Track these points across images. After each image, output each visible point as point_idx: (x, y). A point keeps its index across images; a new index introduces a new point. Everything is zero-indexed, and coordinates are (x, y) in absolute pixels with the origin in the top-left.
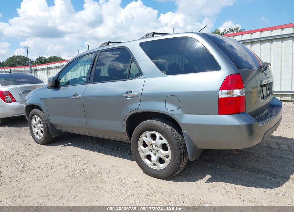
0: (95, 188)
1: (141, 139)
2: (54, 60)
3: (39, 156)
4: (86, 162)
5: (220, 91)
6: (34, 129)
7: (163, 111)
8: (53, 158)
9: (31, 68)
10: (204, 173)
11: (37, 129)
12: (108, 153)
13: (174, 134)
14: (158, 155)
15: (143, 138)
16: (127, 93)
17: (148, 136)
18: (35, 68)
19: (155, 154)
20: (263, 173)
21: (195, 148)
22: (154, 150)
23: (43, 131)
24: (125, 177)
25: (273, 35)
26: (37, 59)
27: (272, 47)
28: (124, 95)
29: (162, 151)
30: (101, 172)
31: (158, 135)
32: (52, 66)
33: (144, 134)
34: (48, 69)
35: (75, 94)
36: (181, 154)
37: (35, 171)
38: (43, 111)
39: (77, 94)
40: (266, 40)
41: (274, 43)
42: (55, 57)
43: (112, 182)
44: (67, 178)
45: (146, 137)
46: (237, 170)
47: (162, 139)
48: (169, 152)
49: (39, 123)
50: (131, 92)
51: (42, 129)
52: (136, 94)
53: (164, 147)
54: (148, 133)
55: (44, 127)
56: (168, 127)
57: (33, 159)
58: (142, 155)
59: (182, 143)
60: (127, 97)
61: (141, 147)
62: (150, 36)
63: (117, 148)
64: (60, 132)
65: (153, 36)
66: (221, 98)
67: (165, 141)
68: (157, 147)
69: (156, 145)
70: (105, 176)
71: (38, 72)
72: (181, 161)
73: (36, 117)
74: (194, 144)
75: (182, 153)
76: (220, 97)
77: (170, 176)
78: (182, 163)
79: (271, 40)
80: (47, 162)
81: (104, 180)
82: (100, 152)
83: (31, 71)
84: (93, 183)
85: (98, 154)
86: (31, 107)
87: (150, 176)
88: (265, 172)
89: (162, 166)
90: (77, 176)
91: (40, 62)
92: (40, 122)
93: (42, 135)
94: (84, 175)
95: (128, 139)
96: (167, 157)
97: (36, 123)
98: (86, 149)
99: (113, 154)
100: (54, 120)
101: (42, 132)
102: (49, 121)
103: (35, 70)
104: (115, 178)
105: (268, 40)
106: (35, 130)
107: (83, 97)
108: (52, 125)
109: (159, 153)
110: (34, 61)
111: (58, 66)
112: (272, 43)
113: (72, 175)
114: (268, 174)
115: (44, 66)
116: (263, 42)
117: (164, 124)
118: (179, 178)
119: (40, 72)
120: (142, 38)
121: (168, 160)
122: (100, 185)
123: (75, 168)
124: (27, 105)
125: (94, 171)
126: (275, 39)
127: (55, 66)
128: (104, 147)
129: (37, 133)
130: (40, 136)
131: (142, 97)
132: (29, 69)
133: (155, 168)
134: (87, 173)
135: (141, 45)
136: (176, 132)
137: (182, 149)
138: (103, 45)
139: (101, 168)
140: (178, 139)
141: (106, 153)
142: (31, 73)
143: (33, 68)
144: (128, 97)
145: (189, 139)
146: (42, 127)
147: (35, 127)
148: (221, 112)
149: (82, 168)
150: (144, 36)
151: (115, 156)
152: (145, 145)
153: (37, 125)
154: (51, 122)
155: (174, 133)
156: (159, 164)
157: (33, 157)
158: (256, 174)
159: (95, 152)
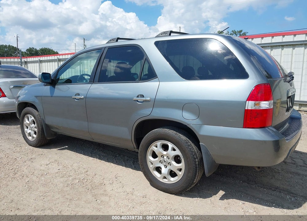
0: (98, 202)
1: (151, 149)
2: (46, 52)
3: (32, 160)
4: (86, 170)
5: (247, 102)
6: (26, 130)
7: (179, 119)
8: (48, 163)
9: (21, 60)
10: (218, 188)
11: (30, 129)
12: (109, 160)
13: (189, 146)
14: (169, 167)
15: (153, 148)
16: (138, 97)
17: (158, 146)
18: (26, 60)
19: (166, 167)
20: (281, 191)
21: (213, 163)
22: (165, 161)
23: (37, 132)
24: (131, 190)
25: (284, 41)
26: (27, 50)
27: (283, 54)
28: (134, 99)
29: (174, 163)
30: (103, 183)
31: (170, 145)
32: (46, 59)
33: (155, 143)
34: (41, 62)
35: (76, 94)
36: (196, 168)
37: (28, 179)
38: (38, 111)
39: (79, 95)
40: (276, 46)
41: (285, 49)
42: (47, 49)
43: (117, 195)
44: (65, 189)
45: (157, 147)
46: (254, 186)
47: (174, 150)
48: (182, 165)
49: (33, 123)
50: (143, 96)
51: (36, 130)
52: (148, 99)
53: (177, 159)
54: (159, 143)
55: (38, 127)
56: (183, 137)
57: (25, 163)
58: (151, 167)
59: (198, 156)
60: (137, 101)
61: (151, 158)
62: (166, 35)
63: (120, 155)
64: (56, 134)
65: (170, 35)
66: (248, 110)
67: (178, 152)
68: (169, 159)
69: (167, 157)
70: (109, 188)
71: (29, 64)
72: (195, 176)
73: (29, 116)
74: (212, 158)
75: (197, 166)
76: (246, 108)
77: (183, 191)
78: (196, 178)
79: (282, 46)
80: (42, 168)
81: (108, 193)
82: (100, 159)
83: (21, 63)
84: (95, 196)
85: (98, 161)
86: (23, 105)
87: (159, 190)
88: (283, 190)
89: (173, 180)
90: (77, 187)
91: (30, 53)
92: (34, 121)
93: (35, 136)
94: (84, 185)
95: (135, 147)
96: (180, 170)
97: (28, 122)
98: (84, 154)
99: (115, 162)
100: (51, 121)
101: (35, 133)
102: (44, 121)
103: (26, 62)
104: (120, 191)
105: (279, 46)
106: (28, 131)
107: (86, 98)
108: (48, 126)
109: (170, 165)
110: (24, 51)
111: (51, 60)
112: (282, 49)
113: (70, 185)
114: (286, 193)
115: (36, 59)
116: (274, 47)
117: (178, 133)
118: (191, 193)
119: (31, 64)
120: (157, 36)
121: (180, 173)
122: (103, 198)
123: (74, 176)
124: (19, 102)
125: (95, 181)
126: (287, 45)
127: (48, 59)
128: (105, 153)
129: (30, 134)
130: (33, 138)
131: (156, 103)
132: (19, 60)
133: (165, 181)
134: (87, 183)
135: (157, 44)
136: (191, 143)
137: (197, 163)
138: (111, 42)
139: (103, 178)
140: (194, 151)
141: (108, 161)
142: (21, 65)
143: (23, 60)
144: (139, 102)
145: (207, 153)
146: (36, 127)
147: (27, 128)
148: (246, 126)
149: (82, 176)
150: (159, 35)
151: (118, 164)
152: (154, 155)
153: (30, 125)
154: (47, 123)
155: (189, 144)
156: (169, 177)
157: (25, 162)
158: (275, 192)
159: (95, 159)
